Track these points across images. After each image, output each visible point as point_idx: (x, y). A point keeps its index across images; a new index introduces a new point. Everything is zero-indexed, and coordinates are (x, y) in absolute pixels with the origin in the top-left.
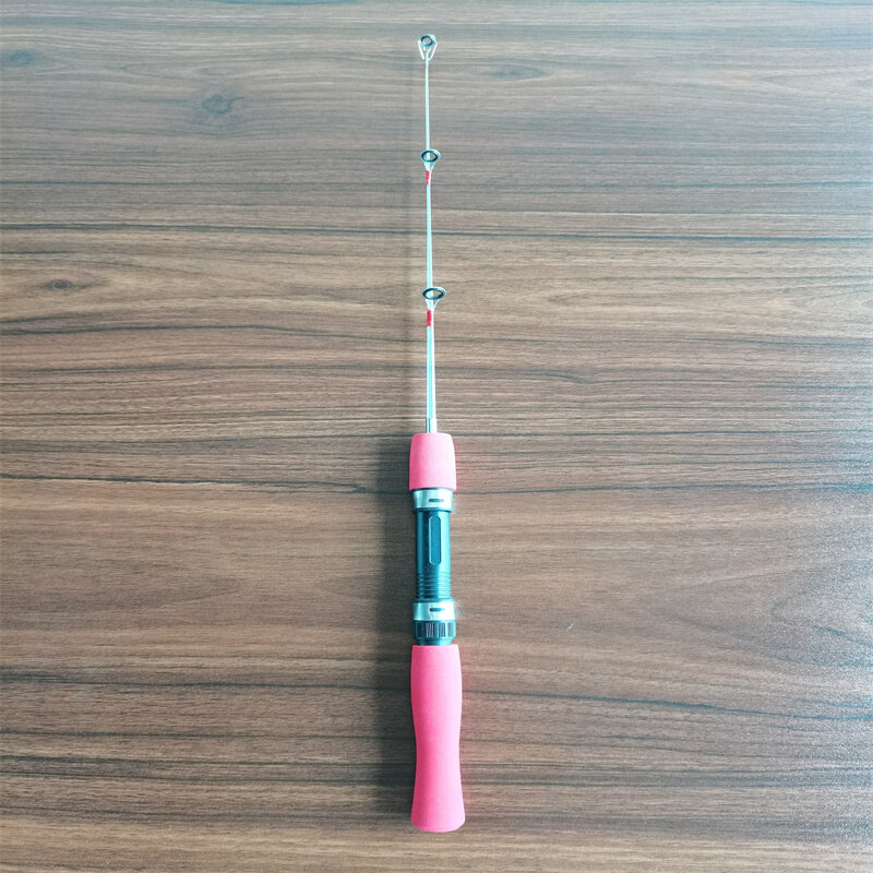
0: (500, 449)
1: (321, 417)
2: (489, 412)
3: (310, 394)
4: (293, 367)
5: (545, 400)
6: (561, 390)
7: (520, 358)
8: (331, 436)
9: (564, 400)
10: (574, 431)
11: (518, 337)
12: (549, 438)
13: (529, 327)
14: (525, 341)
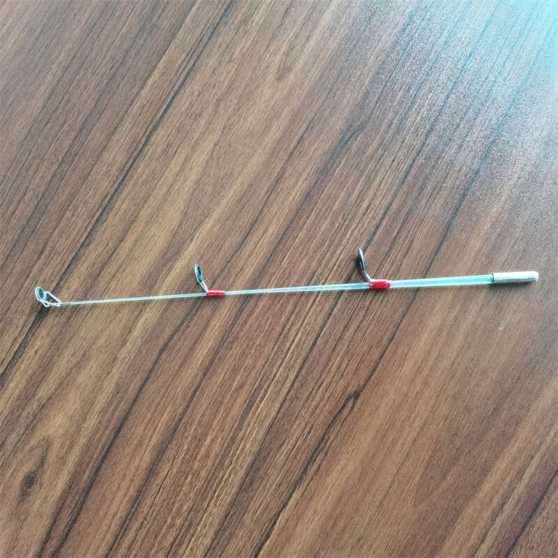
0: (384, 249)
1: (275, 370)
2: (348, 228)
3: (249, 360)
4: (217, 352)
5: (363, 172)
6: (361, 151)
7: (315, 156)
8: (297, 377)
9: (372, 157)
10: (402, 175)
11: (296, 139)
12: (397, 201)
13: (292, 121)
14: (302, 137)
